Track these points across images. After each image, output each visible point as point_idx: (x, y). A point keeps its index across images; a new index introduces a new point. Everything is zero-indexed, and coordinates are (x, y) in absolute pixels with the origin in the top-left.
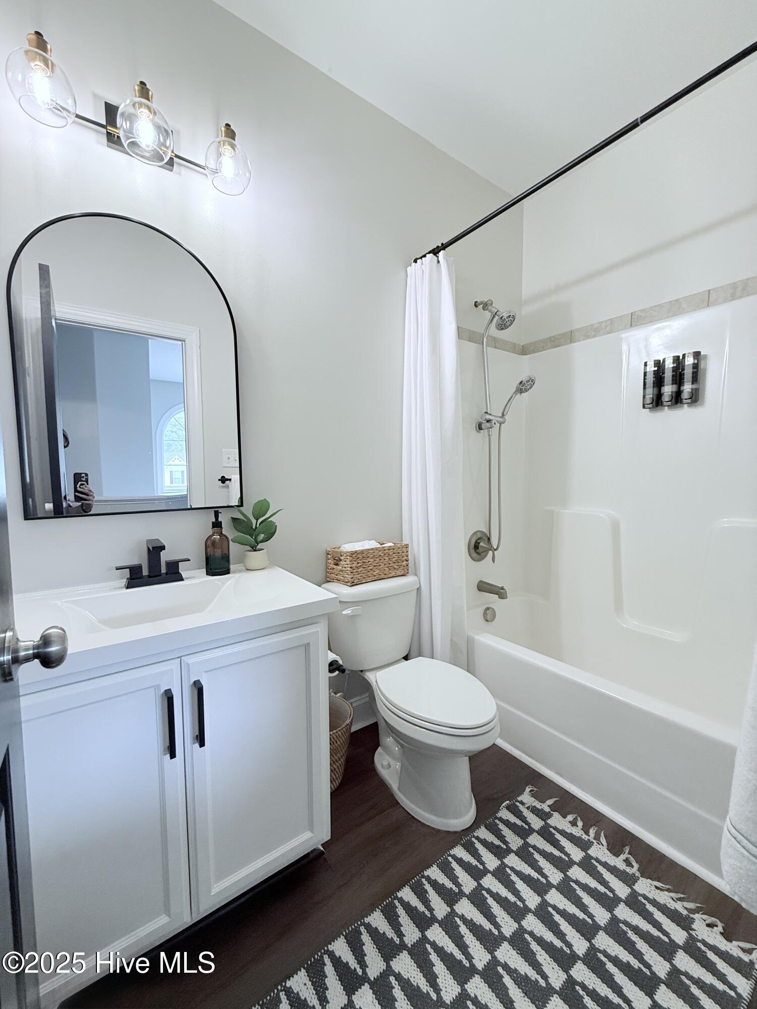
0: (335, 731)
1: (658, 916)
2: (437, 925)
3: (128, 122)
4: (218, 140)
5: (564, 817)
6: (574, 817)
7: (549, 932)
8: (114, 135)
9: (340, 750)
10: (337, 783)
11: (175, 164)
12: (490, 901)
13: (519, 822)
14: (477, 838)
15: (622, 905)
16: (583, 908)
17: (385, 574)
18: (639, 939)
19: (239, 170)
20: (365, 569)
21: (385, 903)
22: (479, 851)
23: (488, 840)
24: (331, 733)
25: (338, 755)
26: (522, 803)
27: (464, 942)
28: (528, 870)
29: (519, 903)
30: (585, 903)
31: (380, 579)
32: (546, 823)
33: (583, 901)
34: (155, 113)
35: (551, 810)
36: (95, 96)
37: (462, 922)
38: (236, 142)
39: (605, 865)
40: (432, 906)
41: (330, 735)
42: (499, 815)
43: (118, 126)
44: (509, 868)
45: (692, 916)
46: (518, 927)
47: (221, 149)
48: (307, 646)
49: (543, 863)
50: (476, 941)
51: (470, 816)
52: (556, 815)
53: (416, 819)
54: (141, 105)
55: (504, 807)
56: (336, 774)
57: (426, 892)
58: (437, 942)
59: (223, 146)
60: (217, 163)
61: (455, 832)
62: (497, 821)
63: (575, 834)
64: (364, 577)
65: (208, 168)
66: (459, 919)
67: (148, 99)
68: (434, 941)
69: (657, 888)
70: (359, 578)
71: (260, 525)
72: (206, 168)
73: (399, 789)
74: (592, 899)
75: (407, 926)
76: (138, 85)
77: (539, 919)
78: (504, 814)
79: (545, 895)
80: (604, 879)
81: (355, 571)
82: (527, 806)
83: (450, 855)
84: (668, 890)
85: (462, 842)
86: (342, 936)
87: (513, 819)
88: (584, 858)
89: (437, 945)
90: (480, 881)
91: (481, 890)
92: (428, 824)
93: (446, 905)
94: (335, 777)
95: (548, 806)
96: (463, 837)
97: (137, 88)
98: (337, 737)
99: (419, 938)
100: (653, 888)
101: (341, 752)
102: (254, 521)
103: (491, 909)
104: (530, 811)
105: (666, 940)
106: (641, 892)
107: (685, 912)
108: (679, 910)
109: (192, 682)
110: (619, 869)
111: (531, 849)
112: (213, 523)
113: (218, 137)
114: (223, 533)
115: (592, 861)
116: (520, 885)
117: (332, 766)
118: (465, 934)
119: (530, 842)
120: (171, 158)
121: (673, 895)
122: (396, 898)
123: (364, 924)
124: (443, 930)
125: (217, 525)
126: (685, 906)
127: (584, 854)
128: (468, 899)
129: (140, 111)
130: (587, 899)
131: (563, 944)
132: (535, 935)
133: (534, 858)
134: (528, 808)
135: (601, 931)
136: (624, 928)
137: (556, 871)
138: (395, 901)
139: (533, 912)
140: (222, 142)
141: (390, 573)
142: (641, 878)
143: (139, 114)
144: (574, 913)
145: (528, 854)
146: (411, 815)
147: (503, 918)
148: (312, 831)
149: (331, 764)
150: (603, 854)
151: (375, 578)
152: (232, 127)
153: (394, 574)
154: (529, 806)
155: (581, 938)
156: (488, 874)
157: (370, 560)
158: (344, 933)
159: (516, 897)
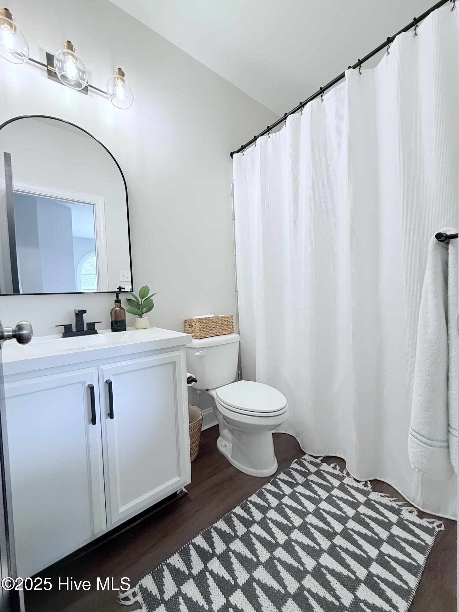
0: (192, 423)
1: (382, 509)
2: (256, 524)
3: (60, 63)
4: (114, 76)
5: (329, 465)
6: (335, 465)
7: (321, 522)
8: (52, 71)
9: (196, 436)
10: (195, 456)
11: (89, 91)
12: (287, 510)
13: (303, 469)
14: (279, 479)
15: (362, 506)
16: (340, 509)
17: (220, 333)
18: (372, 522)
19: (127, 95)
20: (207, 329)
21: (225, 516)
22: (280, 485)
23: (285, 479)
24: (190, 424)
25: (195, 439)
26: (305, 460)
27: (272, 532)
28: (308, 493)
29: (303, 510)
30: (341, 507)
31: (216, 336)
32: (319, 469)
33: (340, 506)
34: (77, 59)
35: (322, 462)
36: (41, 49)
37: (270, 522)
38: (125, 78)
39: (352, 487)
40: (253, 515)
41: (190, 426)
42: (292, 466)
43: (55, 66)
44: (298, 492)
45: (401, 508)
46: (303, 521)
47: (117, 82)
48: (174, 363)
49: (317, 488)
50: (279, 530)
51: (274, 467)
52: (324, 464)
53: (243, 472)
54: (68, 53)
55: (294, 462)
56: (194, 450)
57: (249, 508)
58: (257, 533)
59: (117, 80)
60: (113, 90)
61: (266, 477)
62: (290, 470)
63: (335, 473)
64: (208, 333)
65: (108, 93)
66: (269, 520)
67: (73, 51)
68: (254, 532)
69: (381, 496)
70: (205, 334)
71: (144, 301)
72: (107, 94)
73: (232, 457)
74: (345, 504)
75: (239, 526)
76: (66, 43)
77: (315, 517)
78: (294, 465)
79: (319, 505)
80: (352, 494)
81: (201, 330)
82: (307, 461)
83: (263, 489)
84: (388, 497)
85: (270, 481)
86: (200, 535)
87: (299, 468)
88: (340, 485)
89: (256, 535)
90: (281, 500)
91: (282, 505)
92: (250, 474)
93: (261, 514)
94: (193, 453)
95: (320, 460)
96: (271, 479)
97: (65, 44)
98: (193, 427)
99: (246, 531)
100: (379, 496)
101: (196, 437)
102: (140, 300)
103: (288, 514)
104: (310, 463)
105: (387, 521)
106: (372, 499)
107: (397, 507)
108: (393, 506)
109: (105, 381)
110: (360, 489)
111: (310, 482)
112: (115, 300)
113: (114, 75)
114: (122, 306)
115: (345, 486)
116: (304, 500)
117: (191, 445)
118: (272, 527)
119: (309, 479)
120: (86, 87)
121: (390, 499)
122: (232, 512)
123: (213, 528)
124: (260, 526)
125: (118, 301)
126: (397, 504)
127: (341, 483)
128: (274, 510)
129: (67, 57)
130: (342, 505)
131: (329, 528)
132: (313, 525)
133: (312, 487)
134: (308, 462)
135: (350, 520)
136: (363, 517)
137: (324, 492)
138: (231, 514)
139: (312, 514)
140: (116, 78)
141: (223, 332)
142: (373, 492)
143: (67, 59)
144: (335, 512)
145: (308, 485)
146: (239, 470)
147: (295, 518)
148: (180, 476)
149: (190, 444)
150: (351, 482)
151: (214, 335)
152: (122, 70)
153: (225, 332)
154: (309, 461)
155: (339, 524)
156: (286, 496)
157: (210, 324)
158: (201, 533)
159: (302, 507)
